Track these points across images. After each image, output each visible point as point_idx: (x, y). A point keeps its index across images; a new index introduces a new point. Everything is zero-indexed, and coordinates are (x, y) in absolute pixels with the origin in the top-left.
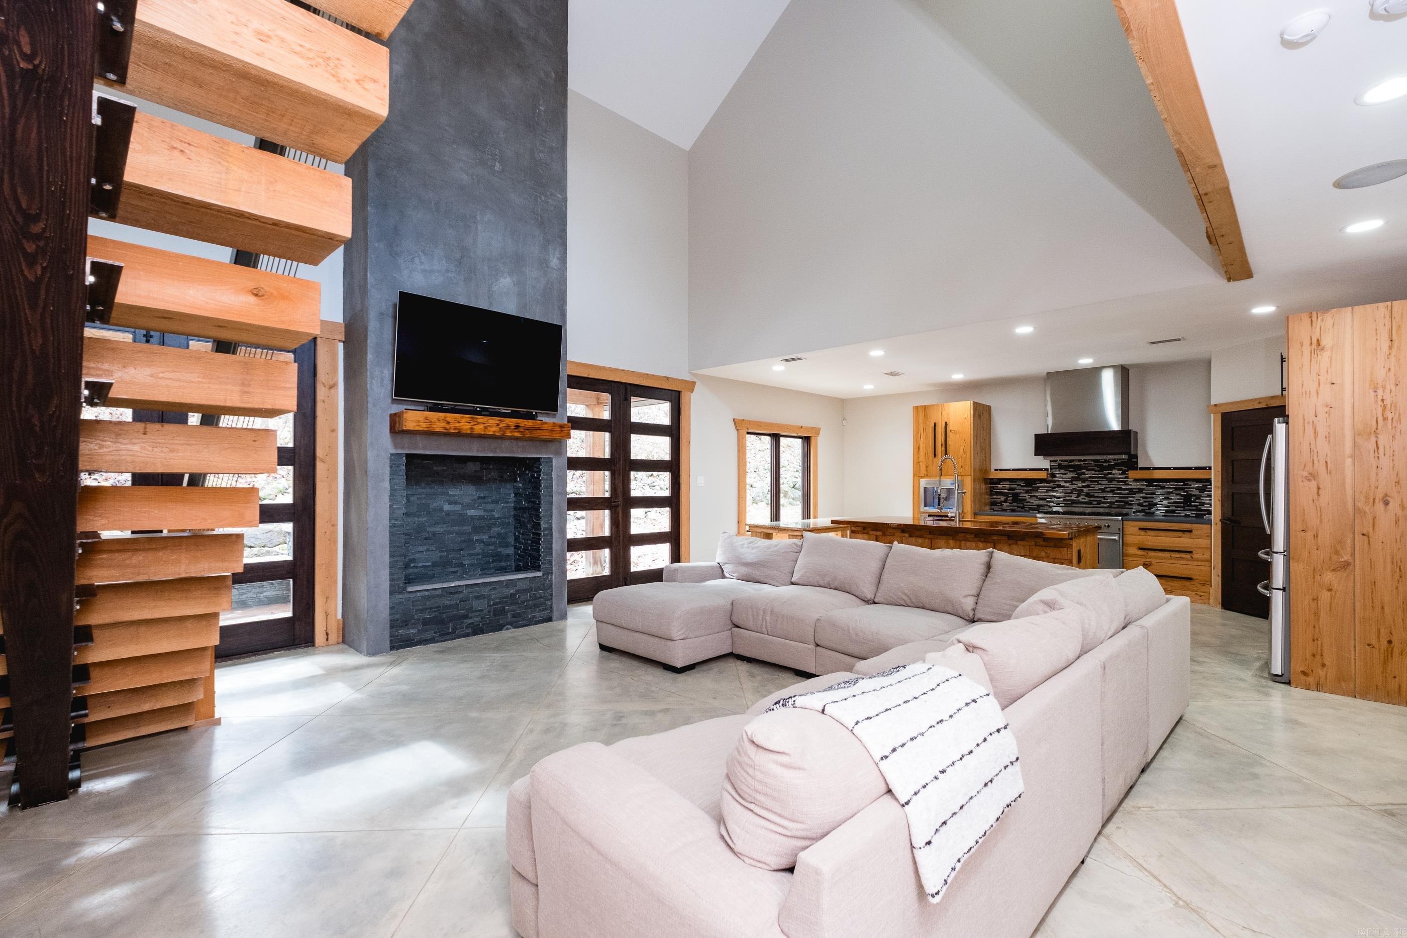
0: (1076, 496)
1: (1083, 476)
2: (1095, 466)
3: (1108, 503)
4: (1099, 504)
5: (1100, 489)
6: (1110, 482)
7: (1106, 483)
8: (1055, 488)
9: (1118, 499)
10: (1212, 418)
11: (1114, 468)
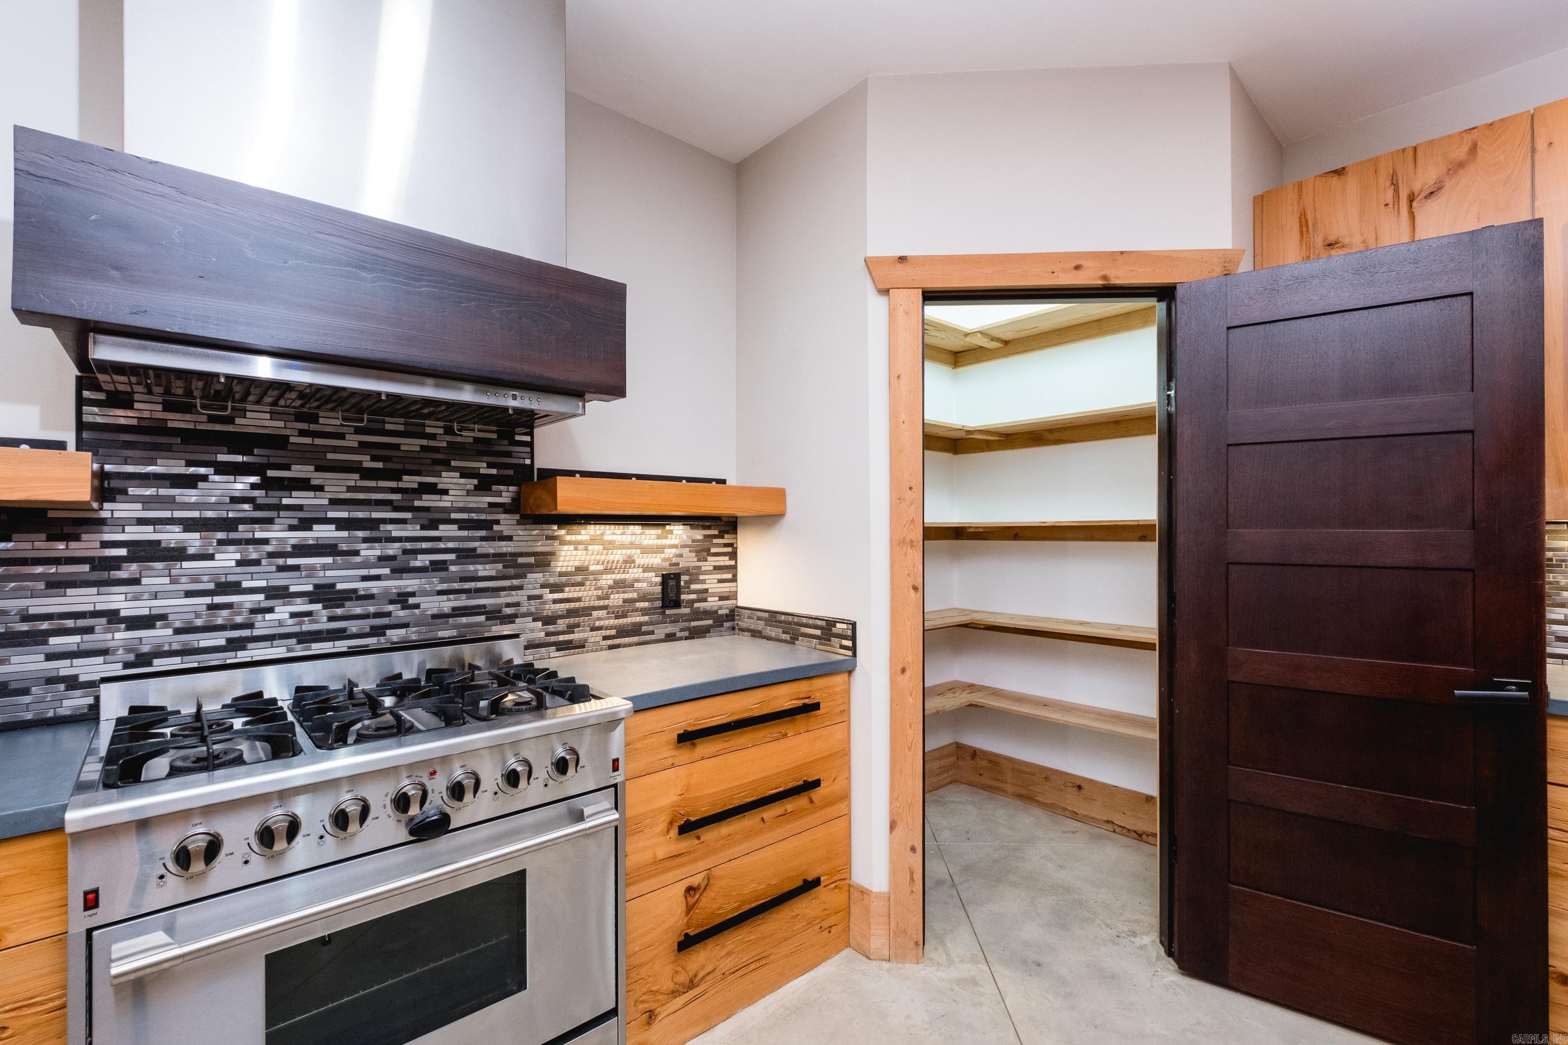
1: (300, 498)
3: (417, 621)
4: (379, 631)
5: (383, 561)
6: (433, 525)
7: (414, 531)
8: (116, 563)
9: (463, 601)
10: (877, 307)
11: (446, 465)
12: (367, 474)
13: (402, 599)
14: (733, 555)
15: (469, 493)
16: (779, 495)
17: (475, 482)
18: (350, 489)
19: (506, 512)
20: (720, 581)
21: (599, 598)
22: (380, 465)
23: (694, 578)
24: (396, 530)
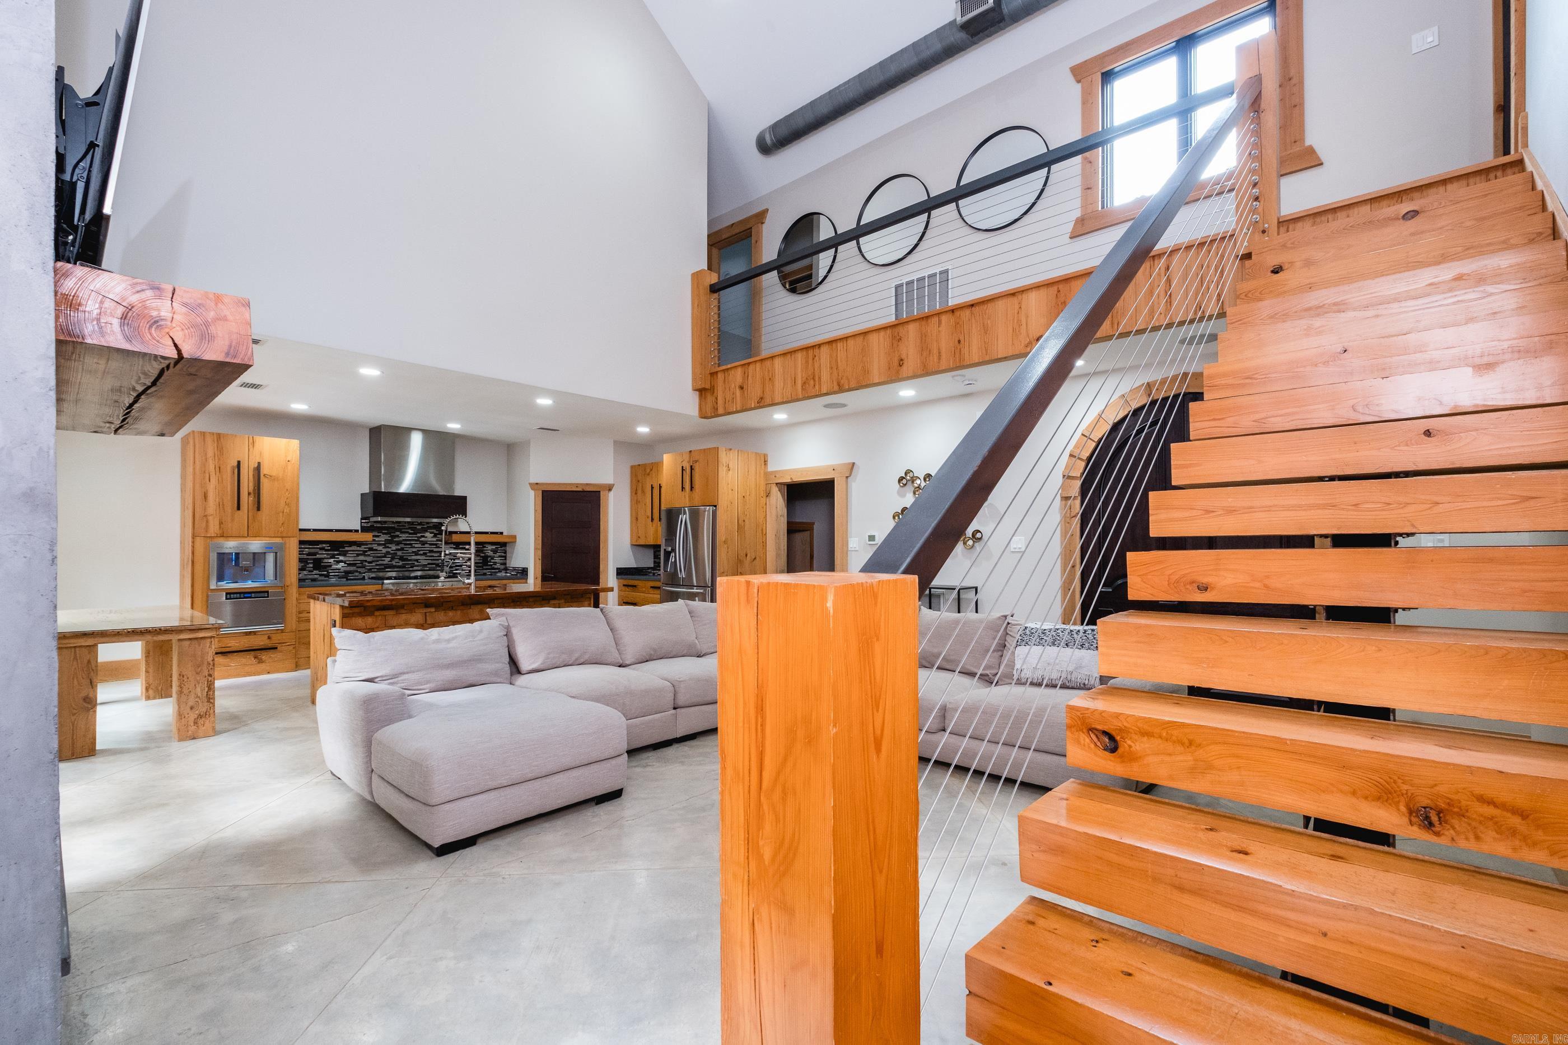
0: (389, 559)
1: (396, 539)
2: (409, 528)
4: (412, 567)
5: (413, 552)
6: (424, 544)
7: (420, 545)
8: (366, 551)
9: (430, 562)
10: (532, 493)
11: (427, 531)
12: (410, 534)
13: (417, 560)
14: (505, 553)
16: (515, 537)
23: (492, 559)
24: (416, 546)
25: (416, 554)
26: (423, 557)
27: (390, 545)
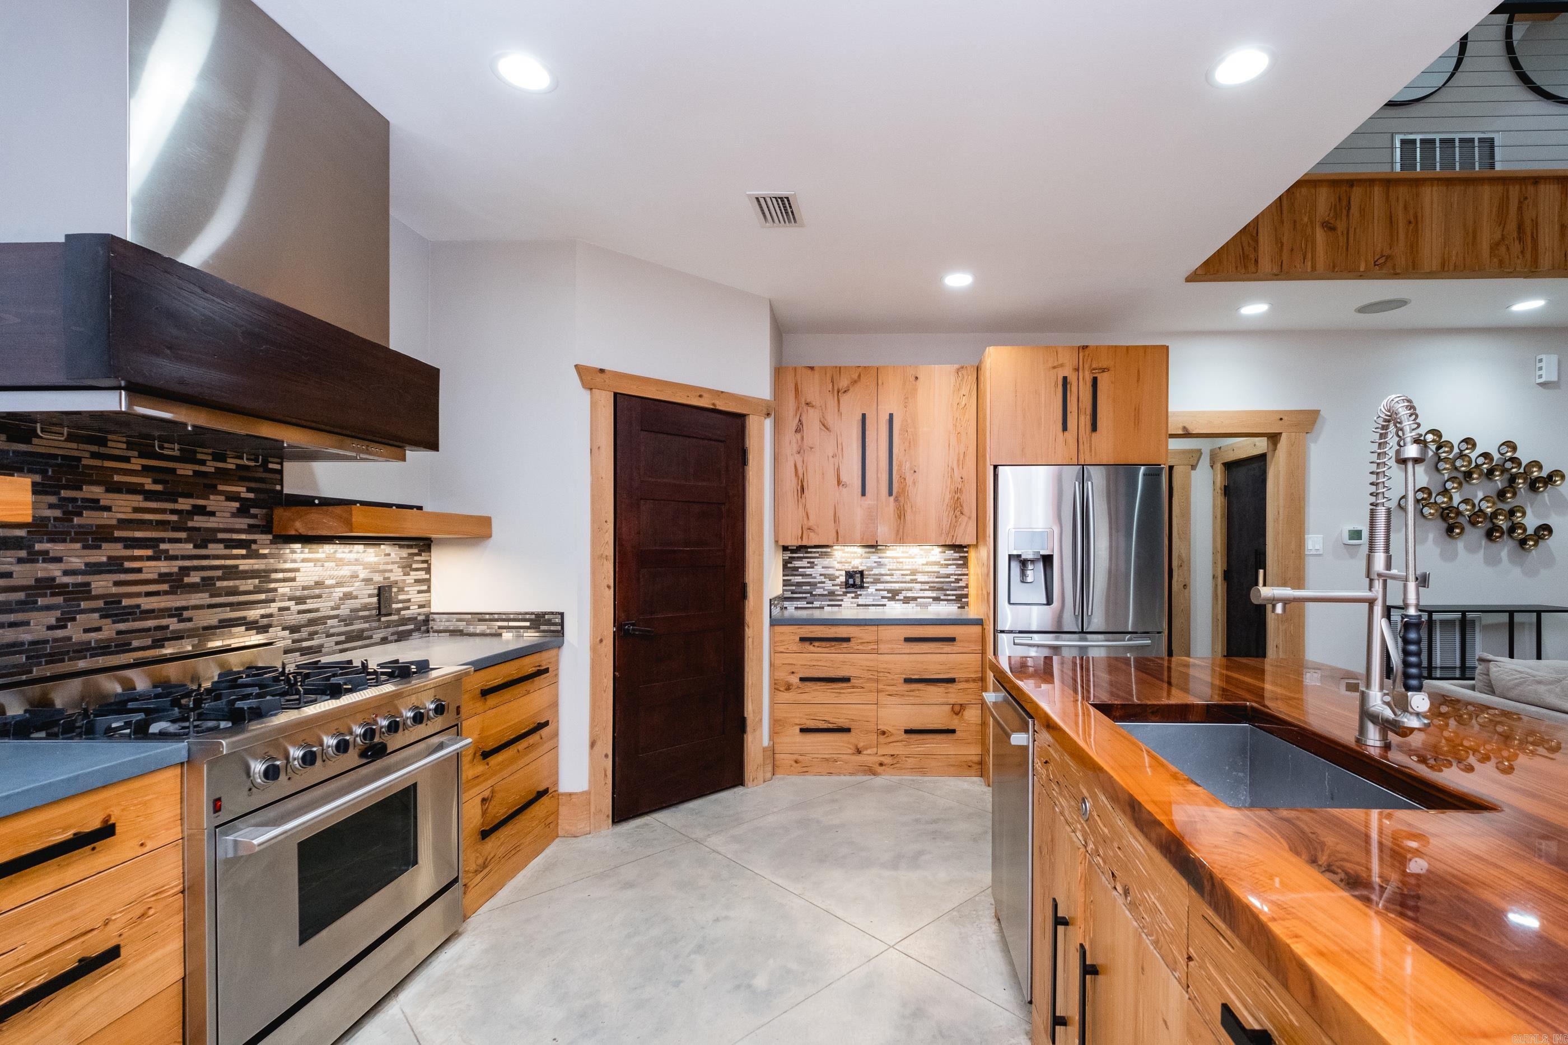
0: (51, 619)
1: (90, 518)
2: (146, 470)
3: (191, 634)
4: (158, 643)
5: (163, 578)
6: (204, 544)
7: (188, 548)
11: (212, 489)
12: (149, 496)
13: (177, 613)
14: (428, 570)
15: (234, 515)
17: (237, 505)
18: (136, 510)
19: (263, 532)
20: (419, 592)
21: (333, 609)
22: (159, 487)
23: (401, 590)
24: (173, 548)
25: (176, 583)
26: (201, 598)
27: (55, 548)
